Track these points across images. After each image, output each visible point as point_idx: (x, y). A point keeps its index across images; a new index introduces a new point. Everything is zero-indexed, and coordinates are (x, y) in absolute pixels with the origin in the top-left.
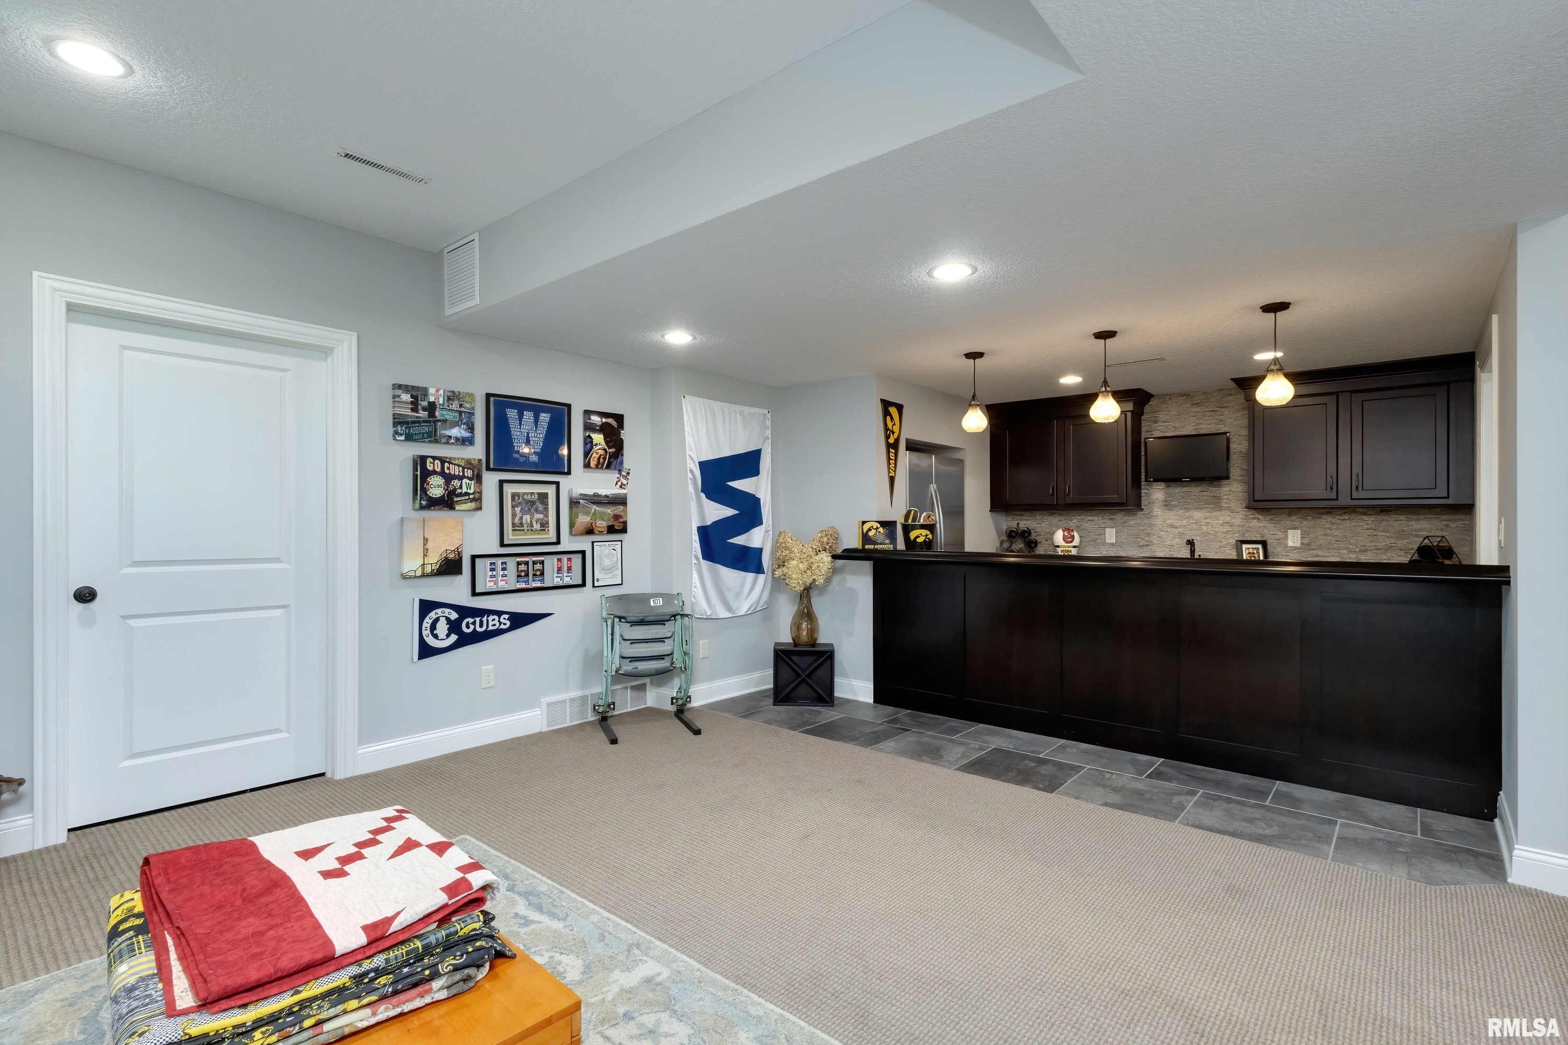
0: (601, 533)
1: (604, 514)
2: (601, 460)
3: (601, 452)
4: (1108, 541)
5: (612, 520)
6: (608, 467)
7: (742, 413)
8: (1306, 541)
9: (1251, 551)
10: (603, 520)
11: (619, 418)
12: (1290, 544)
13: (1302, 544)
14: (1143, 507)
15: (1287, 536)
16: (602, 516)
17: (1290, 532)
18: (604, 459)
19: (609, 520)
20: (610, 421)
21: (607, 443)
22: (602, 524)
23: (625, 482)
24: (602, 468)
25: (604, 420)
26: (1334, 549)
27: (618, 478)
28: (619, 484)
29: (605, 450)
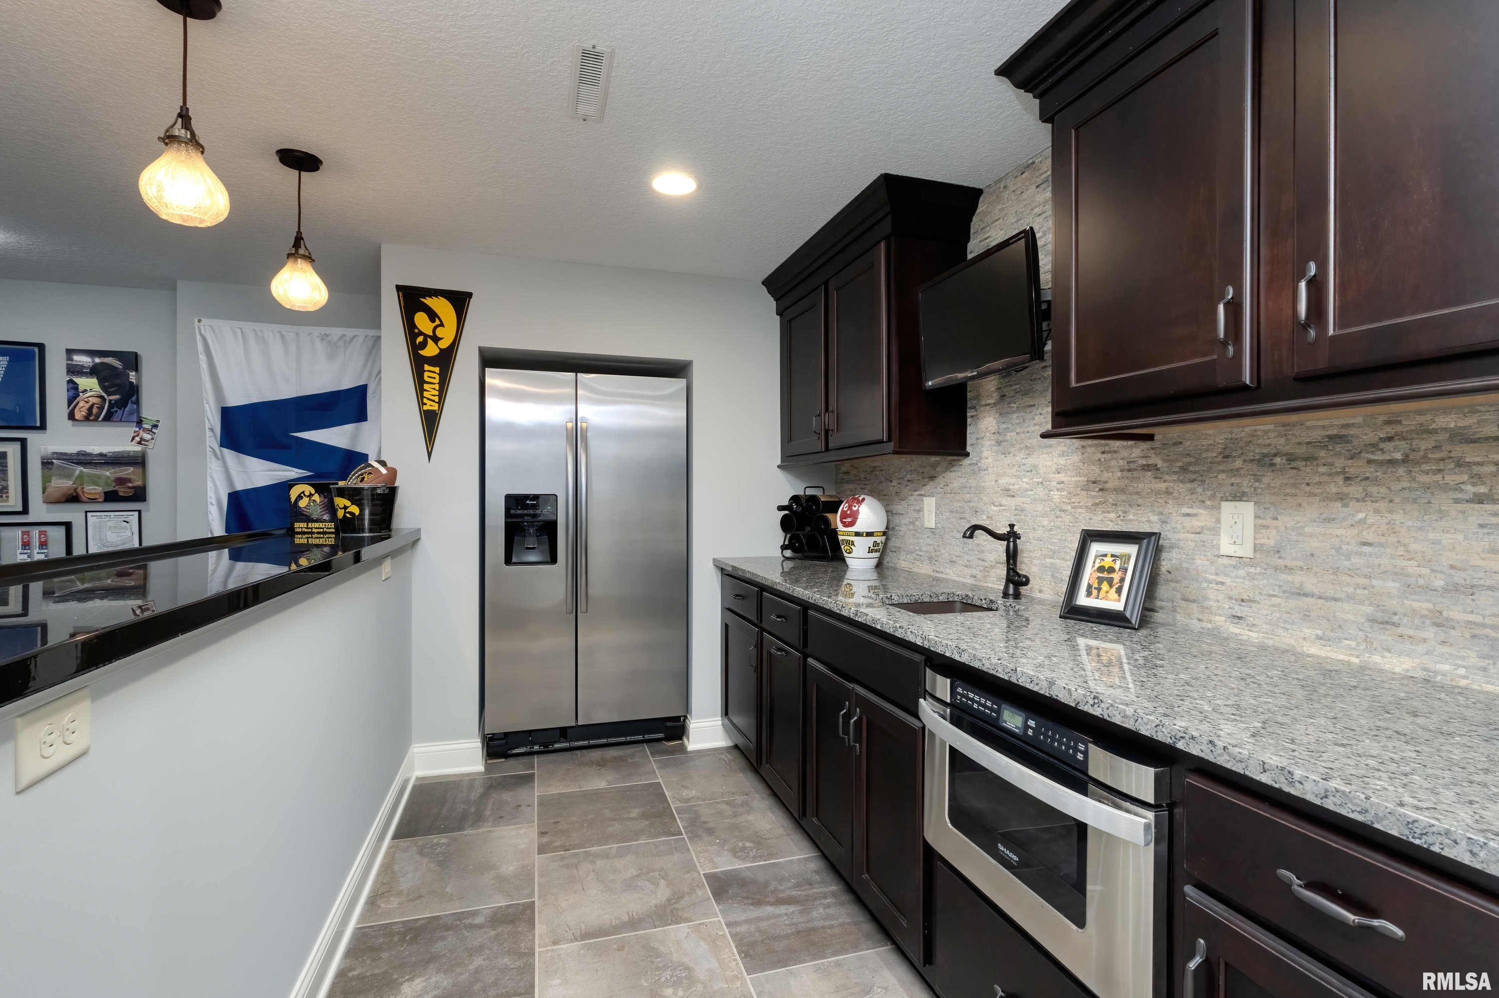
0: (93, 501)
1: (99, 477)
2: (95, 410)
3: (93, 400)
4: (927, 525)
5: (114, 484)
6: (108, 418)
7: (324, 337)
8: (1270, 539)
9: (1108, 562)
10: (96, 483)
11: (132, 361)
12: (1226, 547)
13: (1257, 548)
14: (969, 449)
15: (1218, 521)
16: (94, 480)
17: (1228, 508)
18: (101, 409)
19: (107, 484)
20: (109, 360)
21: (104, 389)
22: (93, 490)
23: (147, 436)
24: (96, 420)
25: (97, 360)
26: (1352, 572)
27: (135, 432)
28: (138, 439)
29: (102, 397)
